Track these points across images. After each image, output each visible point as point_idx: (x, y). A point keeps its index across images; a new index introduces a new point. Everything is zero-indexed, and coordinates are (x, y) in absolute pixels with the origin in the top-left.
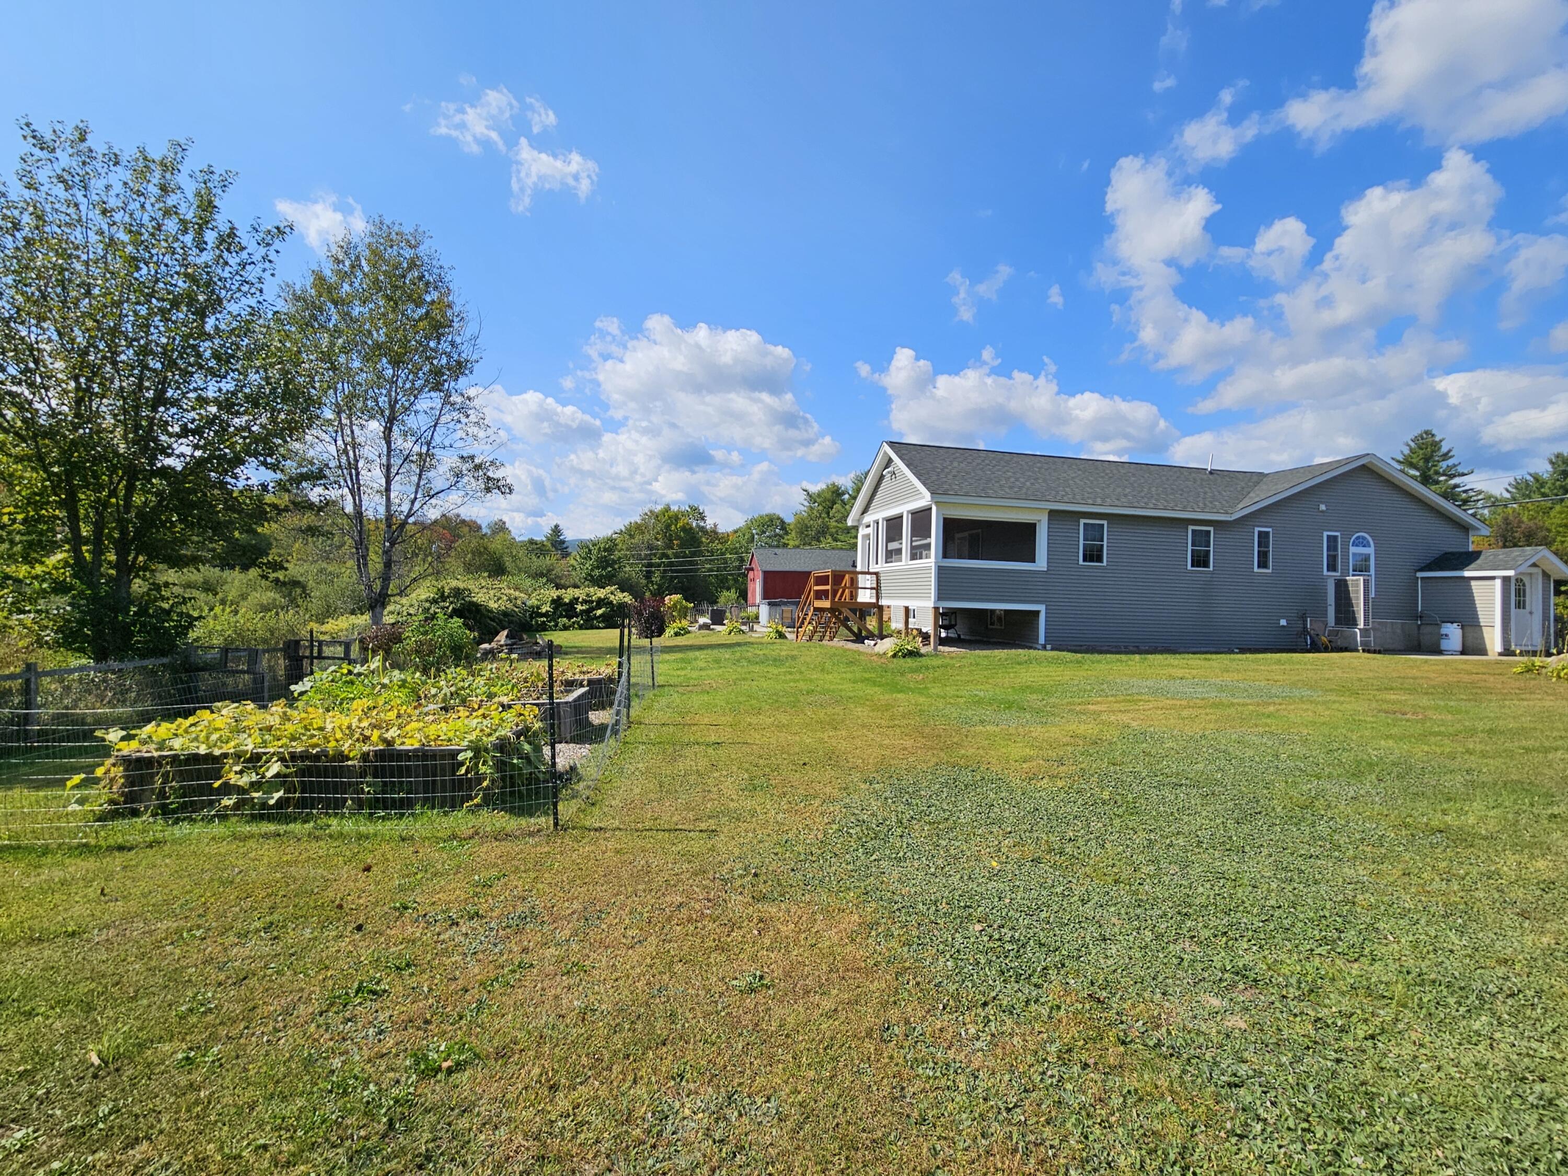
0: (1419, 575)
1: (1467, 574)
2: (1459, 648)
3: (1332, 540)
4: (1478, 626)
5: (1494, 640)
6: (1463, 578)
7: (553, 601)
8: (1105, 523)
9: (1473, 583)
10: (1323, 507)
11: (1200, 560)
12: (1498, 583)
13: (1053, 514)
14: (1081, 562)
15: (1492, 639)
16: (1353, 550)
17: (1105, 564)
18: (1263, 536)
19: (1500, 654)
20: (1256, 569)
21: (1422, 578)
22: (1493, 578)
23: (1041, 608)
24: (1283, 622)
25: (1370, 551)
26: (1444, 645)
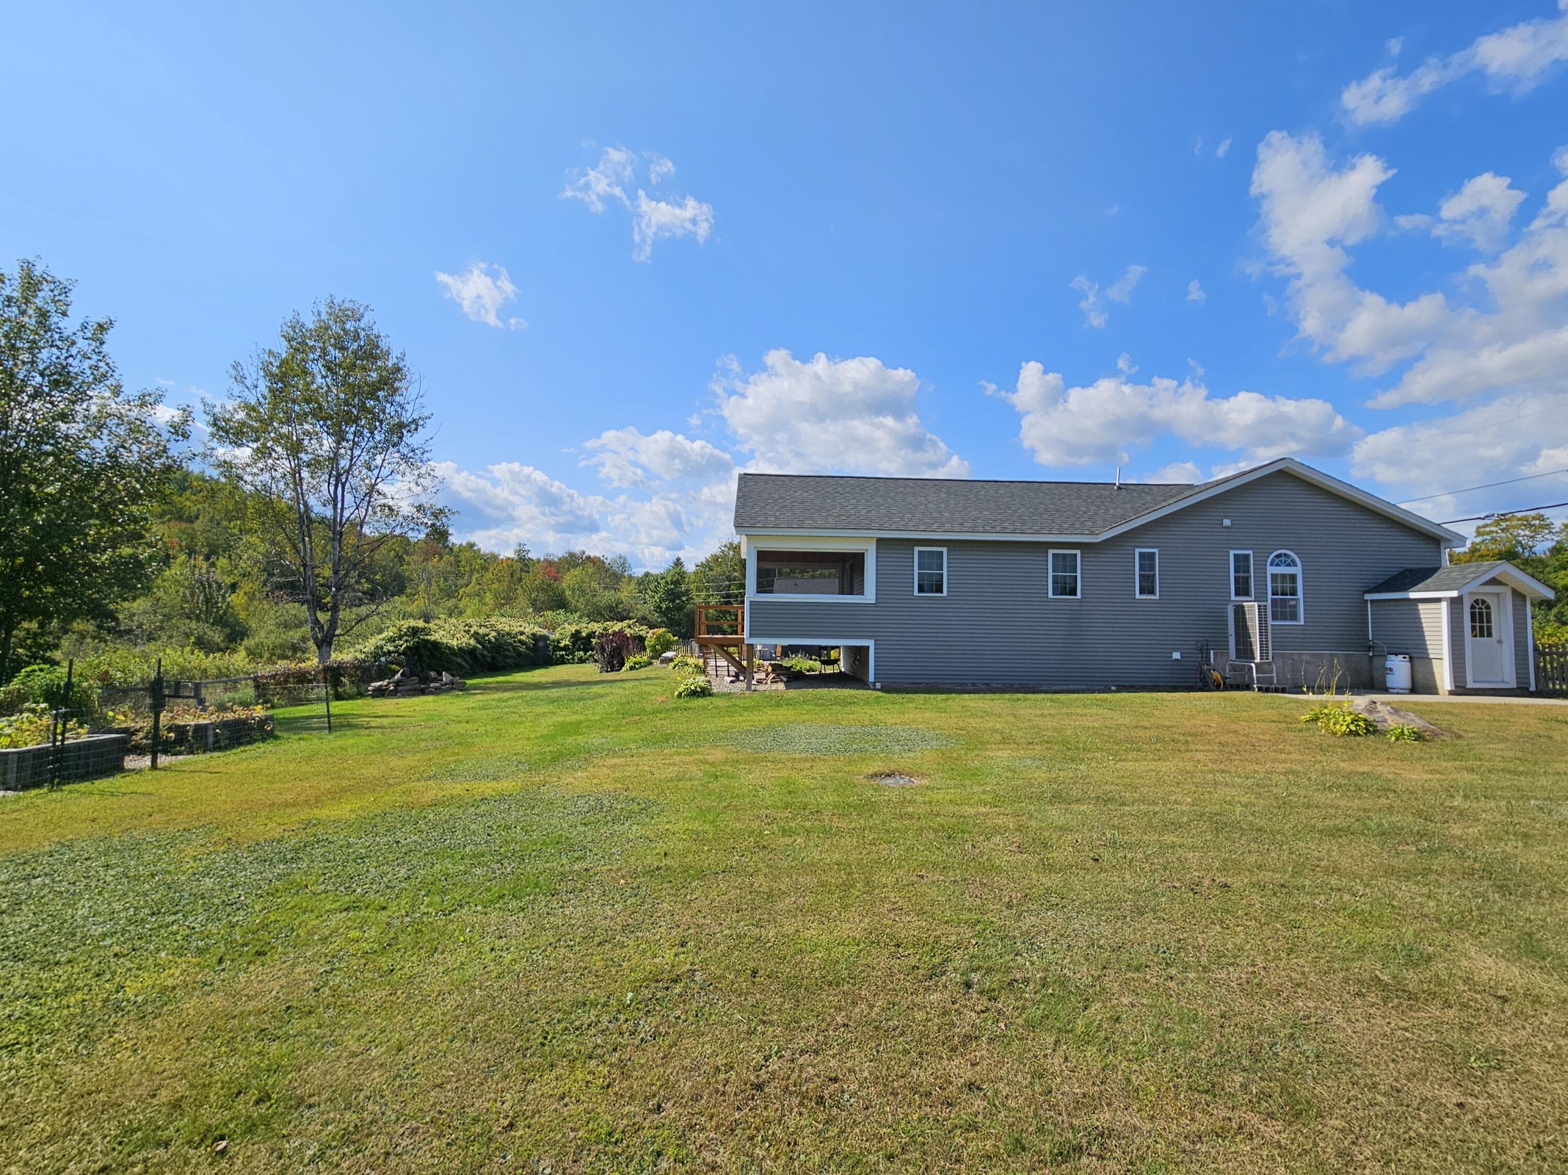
0: (1368, 597)
1: (1413, 595)
2: (1407, 684)
3: (1241, 561)
4: (1426, 658)
5: (1444, 676)
6: (1409, 600)
7: (573, 635)
8: (944, 550)
9: (1421, 606)
10: (1227, 522)
11: (1066, 587)
12: (1444, 605)
13: (880, 541)
14: (916, 593)
15: (1442, 675)
16: (1271, 570)
17: (945, 593)
18: (1147, 559)
19: (1451, 693)
20: (1138, 596)
21: (1372, 601)
22: (1438, 600)
23: (870, 643)
24: (1176, 655)
25: (1297, 570)
26: (1391, 681)
